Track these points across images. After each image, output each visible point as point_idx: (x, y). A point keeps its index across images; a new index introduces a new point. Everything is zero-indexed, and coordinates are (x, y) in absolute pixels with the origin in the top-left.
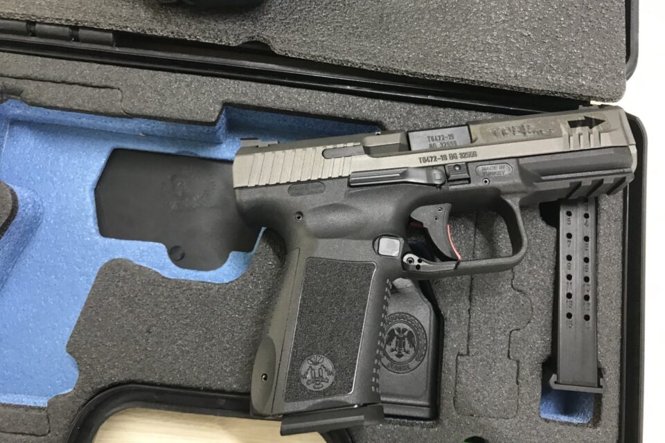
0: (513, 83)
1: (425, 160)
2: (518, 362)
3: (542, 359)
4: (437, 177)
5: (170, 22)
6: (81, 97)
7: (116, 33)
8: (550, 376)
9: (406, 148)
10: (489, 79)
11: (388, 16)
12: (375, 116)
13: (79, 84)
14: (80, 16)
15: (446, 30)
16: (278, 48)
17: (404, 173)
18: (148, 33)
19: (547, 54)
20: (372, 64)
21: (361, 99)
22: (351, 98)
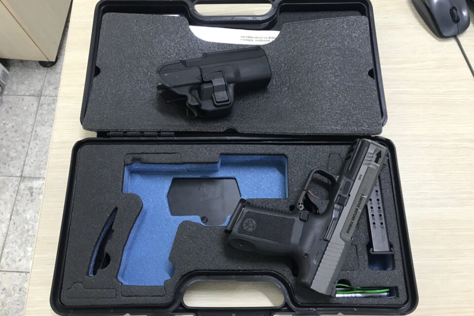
0: (336, 132)
2: (356, 246)
3: (366, 244)
5: (196, 125)
6: (164, 158)
7: (175, 132)
8: (370, 250)
10: (325, 132)
11: (281, 112)
12: (282, 152)
13: (163, 153)
14: (161, 128)
15: (305, 115)
16: (239, 130)
18: (188, 131)
19: (348, 119)
20: (277, 132)
21: (275, 146)
22: (271, 146)
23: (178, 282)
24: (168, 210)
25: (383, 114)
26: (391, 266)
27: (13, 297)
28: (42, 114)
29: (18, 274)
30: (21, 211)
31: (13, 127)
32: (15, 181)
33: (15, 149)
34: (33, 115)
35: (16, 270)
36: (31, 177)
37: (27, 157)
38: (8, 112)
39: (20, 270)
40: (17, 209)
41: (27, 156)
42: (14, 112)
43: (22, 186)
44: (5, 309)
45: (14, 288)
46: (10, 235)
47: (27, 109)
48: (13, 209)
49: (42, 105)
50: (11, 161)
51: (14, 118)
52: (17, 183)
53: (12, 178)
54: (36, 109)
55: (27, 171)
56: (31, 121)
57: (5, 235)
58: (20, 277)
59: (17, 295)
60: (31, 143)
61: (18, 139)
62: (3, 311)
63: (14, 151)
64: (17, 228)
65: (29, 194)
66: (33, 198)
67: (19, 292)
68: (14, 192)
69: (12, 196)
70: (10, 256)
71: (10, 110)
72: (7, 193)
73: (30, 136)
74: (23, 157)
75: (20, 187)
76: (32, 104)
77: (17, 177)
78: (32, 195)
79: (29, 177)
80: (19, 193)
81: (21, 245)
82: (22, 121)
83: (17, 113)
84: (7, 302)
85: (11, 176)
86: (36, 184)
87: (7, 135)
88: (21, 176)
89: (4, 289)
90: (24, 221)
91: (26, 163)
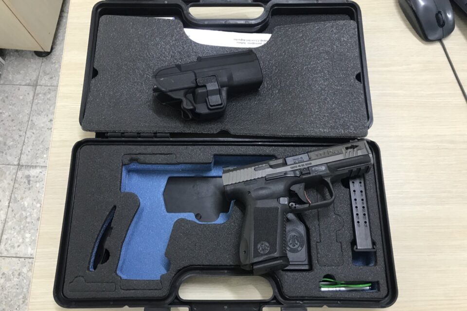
0: (323, 135)
1: (293, 168)
2: (341, 243)
3: (350, 241)
4: (298, 173)
5: (190, 127)
6: (160, 159)
7: (171, 133)
8: (354, 247)
9: (285, 164)
10: (313, 134)
11: (272, 114)
12: (272, 153)
13: (159, 154)
14: (157, 129)
15: (296, 117)
16: (232, 132)
17: (286, 173)
18: (183, 132)
19: (336, 122)
20: (268, 134)
21: (265, 147)
22: (261, 147)
23: (174, 277)
24: (163, 208)
25: (369, 117)
26: (374, 262)
27: (13, 281)
28: (38, 103)
29: (18, 259)
30: (19, 198)
31: (10, 116)
32: (13, 169)
33: (12, 137)
34: (29, 105)
35: (14, 256)
36: (28, 166)
37: (24, 146)
38: (4, 102)
39: (18, 256)
40: (15, 197)
41: (24, 144)
42: (11, 102)
43: (20, 174)
44: (5, 292)
45: (13, 272)
46: (8, 222)
47: (23, 98)
48: (11, 197)
49: (38, 94)
50: (8, 149)
51: (10, 107)
52: (14, 171)
53: (9, 166)
54: (32, 98)
55: (24, 160)
56: (27, 111)
57: (4, 222)
58: (19, 262)
59: (16, 279)
60: (27, 132)
61: (14, 128)
62: (3, 295)
63: (11, 140)
64: (15, 214)
65: (27, 182)
66: (31, 186)
67: (18, 277)
68: (12, 180)
69: (9, 184)
70: (9, 242)
71: (6, 100)
72: (5, 181)
73: (26, 125)
74: (20, 146)
75: (18, 175)
76: (28, 94)
77: (15, 165)
78: (29, 184)
79: (26, 166)
80: (17, 181)
81: (20, 232)
82: (18, 110)
83: (13, 103)
84: (6, 286)
85: (8, 165)
86: (33, 172)
87: (4, 124)
88: (19, 165)
89: (4, 274)
90: (22, 208)
91: (23, 152)
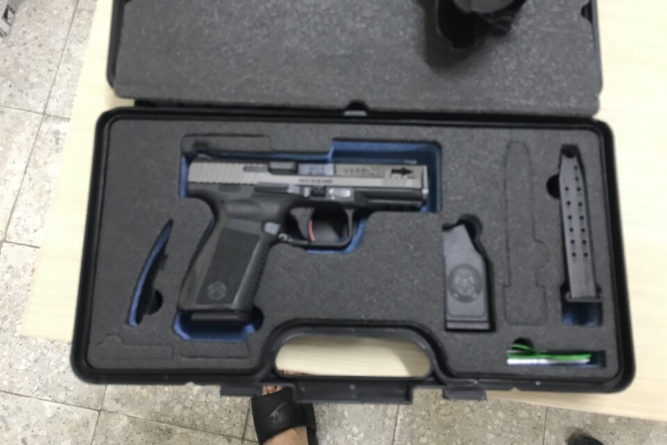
27: (22, 279)
28: (80, 24)
29: (32, 249)
30: (41, 162)
31: (36, 38)
32: (35, 118)
33: (37, 71)
34: (66, 25)
35: (28, 244)
36: (58, 117)
37: (54, 87)
38: (30, 16)
39: (34, 244)
40: (35, 160)
41: (53, 84)
42: (40, 16)
43: (45, 127)
44: (9, 293)
45: (24, 267)
46: (22, 194)
47: (58, 14)
48: (29, 159)
49: (80, 11)
50: (30, 88)
51: (39, 24)
52: (37, 122)
53: (30, 113)
54: (71, 15)
55: (53, 107)
56: (62, 34)
57: (17, 193)
58: (33, 253)
59: (27, 277)
60: (61, 67)
61: (42, 58)
62: (6, 296)
63: (36, 75)
64: (33, 185)
65: (54, 140)
66: (59, 146)
67: (31, 274)
68: (33, 134)
69: (28, 139)
70: (22, 223)
71: (33, 12)
72: (22, 134)
73: (59, 55)
74: (48, 85)
75: (41, 129)
76: (66, 8)
77: (39, 113)
78: (57, 143)
79: (54, 116)
80: (40, 136)
81: (39, 210)
82: (49, 31)
83: (43, 19)
84: (13, 285)
85: (29, 111)
86: (62, 127)
87: (27, 49)
88: (44, 113)
89: (10, 267)
90: (44, 177)
91: (52, 95)
